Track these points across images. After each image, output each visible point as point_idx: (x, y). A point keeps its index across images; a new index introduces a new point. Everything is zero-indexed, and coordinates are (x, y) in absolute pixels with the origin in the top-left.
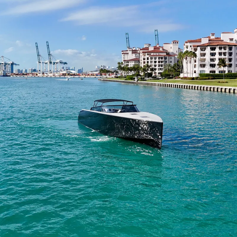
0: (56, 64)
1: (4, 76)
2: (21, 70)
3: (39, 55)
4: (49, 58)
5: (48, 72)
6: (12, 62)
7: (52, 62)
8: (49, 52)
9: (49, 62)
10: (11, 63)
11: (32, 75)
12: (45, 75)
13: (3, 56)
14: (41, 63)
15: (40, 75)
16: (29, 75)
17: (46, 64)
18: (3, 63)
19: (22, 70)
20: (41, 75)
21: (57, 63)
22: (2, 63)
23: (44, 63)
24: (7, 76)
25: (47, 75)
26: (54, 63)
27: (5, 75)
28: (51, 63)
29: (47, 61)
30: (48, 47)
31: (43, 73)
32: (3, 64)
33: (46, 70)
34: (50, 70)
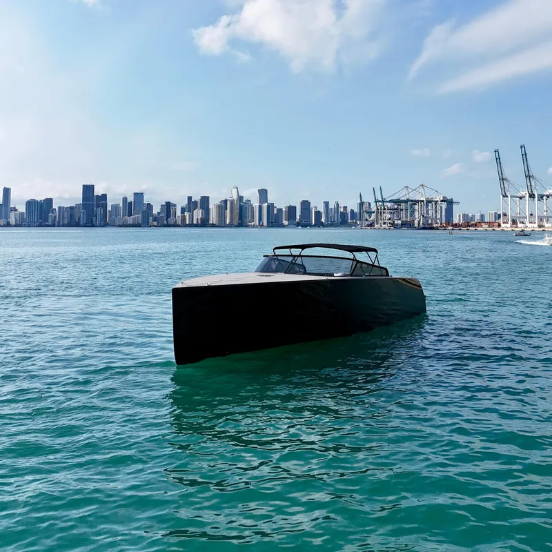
0: (545, 198)
1: (424, 228)
2: (470, 215)
3: (502, 179)
4: (529, 184)
5: (526, 218)
6: (444, 197)
7: (536, 194)
8: (526, 170)
9: (528, 195)
10: (442, 199)
11: (489, 226)
12: (520, 225)
13: (422, 185)
14: (507, 197)
15: (506, 225)
16: (481, 226)
17: (521, 198)
18: (424, 199)
19: (473, 216)
20: (509, 225)
21: (548, 196)
22: (422, 199)
23: (517, 197)
24: (433, 228)
25: (522, 225)
26: (541, 197)
27: (427, 226)
28: (532, 196)
29: (524, 193)
30: (524, 158)
31: (514, 222)
32: (423, 201)
33: (522, 215)
34: (532, 215)
